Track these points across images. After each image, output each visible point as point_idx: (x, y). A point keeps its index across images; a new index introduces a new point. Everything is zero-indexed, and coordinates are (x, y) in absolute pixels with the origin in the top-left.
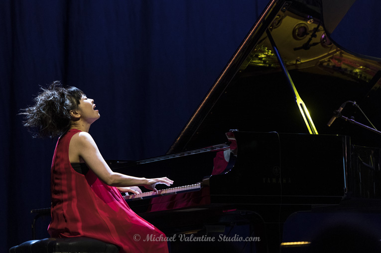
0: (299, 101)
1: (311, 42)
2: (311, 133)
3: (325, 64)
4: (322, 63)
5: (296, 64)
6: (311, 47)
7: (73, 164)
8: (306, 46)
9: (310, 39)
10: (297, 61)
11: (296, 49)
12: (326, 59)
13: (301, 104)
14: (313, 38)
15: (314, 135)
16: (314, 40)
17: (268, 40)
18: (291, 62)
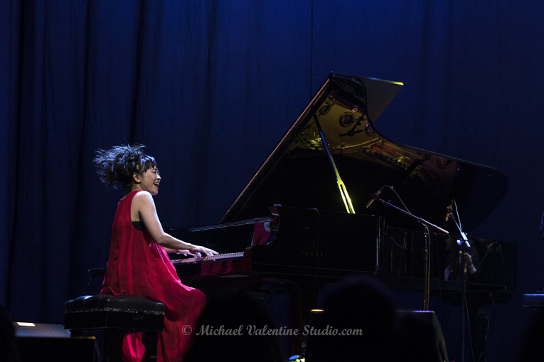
0: (340, 182)
1: (356, 130)
2: (349, 212)
3: (368, 151)
4: (365, 149)
5: (341, 149)
6: (355, 134)
7: (135, 223)
8: (351, 133)
9: (355, 127)
10: (342, 146)
11: (341, 135)
12: (369, 146)
13: (341, 186)
14: (358, 126)
15: (351, 214)
16: (358, 128)
17: (315, 125)
18: (337, 147)
